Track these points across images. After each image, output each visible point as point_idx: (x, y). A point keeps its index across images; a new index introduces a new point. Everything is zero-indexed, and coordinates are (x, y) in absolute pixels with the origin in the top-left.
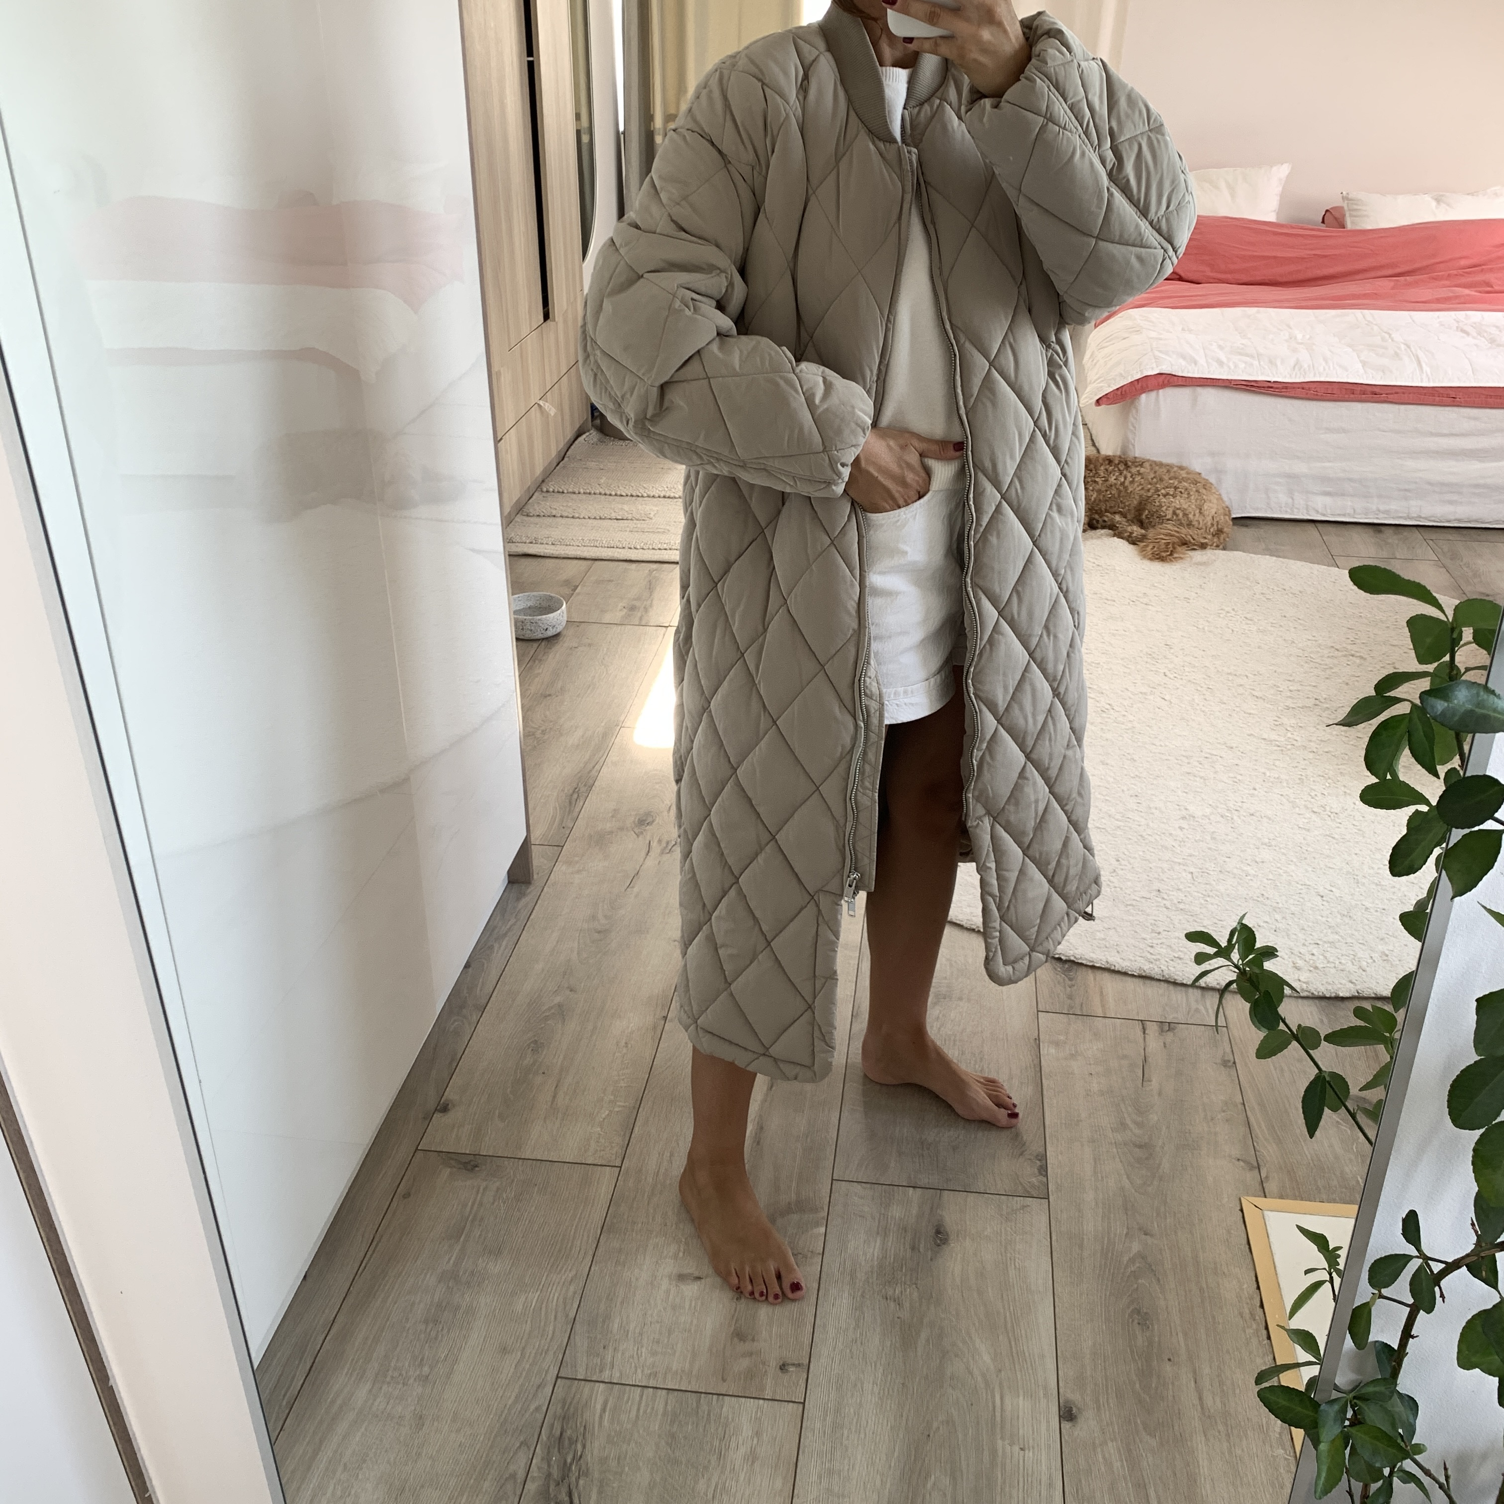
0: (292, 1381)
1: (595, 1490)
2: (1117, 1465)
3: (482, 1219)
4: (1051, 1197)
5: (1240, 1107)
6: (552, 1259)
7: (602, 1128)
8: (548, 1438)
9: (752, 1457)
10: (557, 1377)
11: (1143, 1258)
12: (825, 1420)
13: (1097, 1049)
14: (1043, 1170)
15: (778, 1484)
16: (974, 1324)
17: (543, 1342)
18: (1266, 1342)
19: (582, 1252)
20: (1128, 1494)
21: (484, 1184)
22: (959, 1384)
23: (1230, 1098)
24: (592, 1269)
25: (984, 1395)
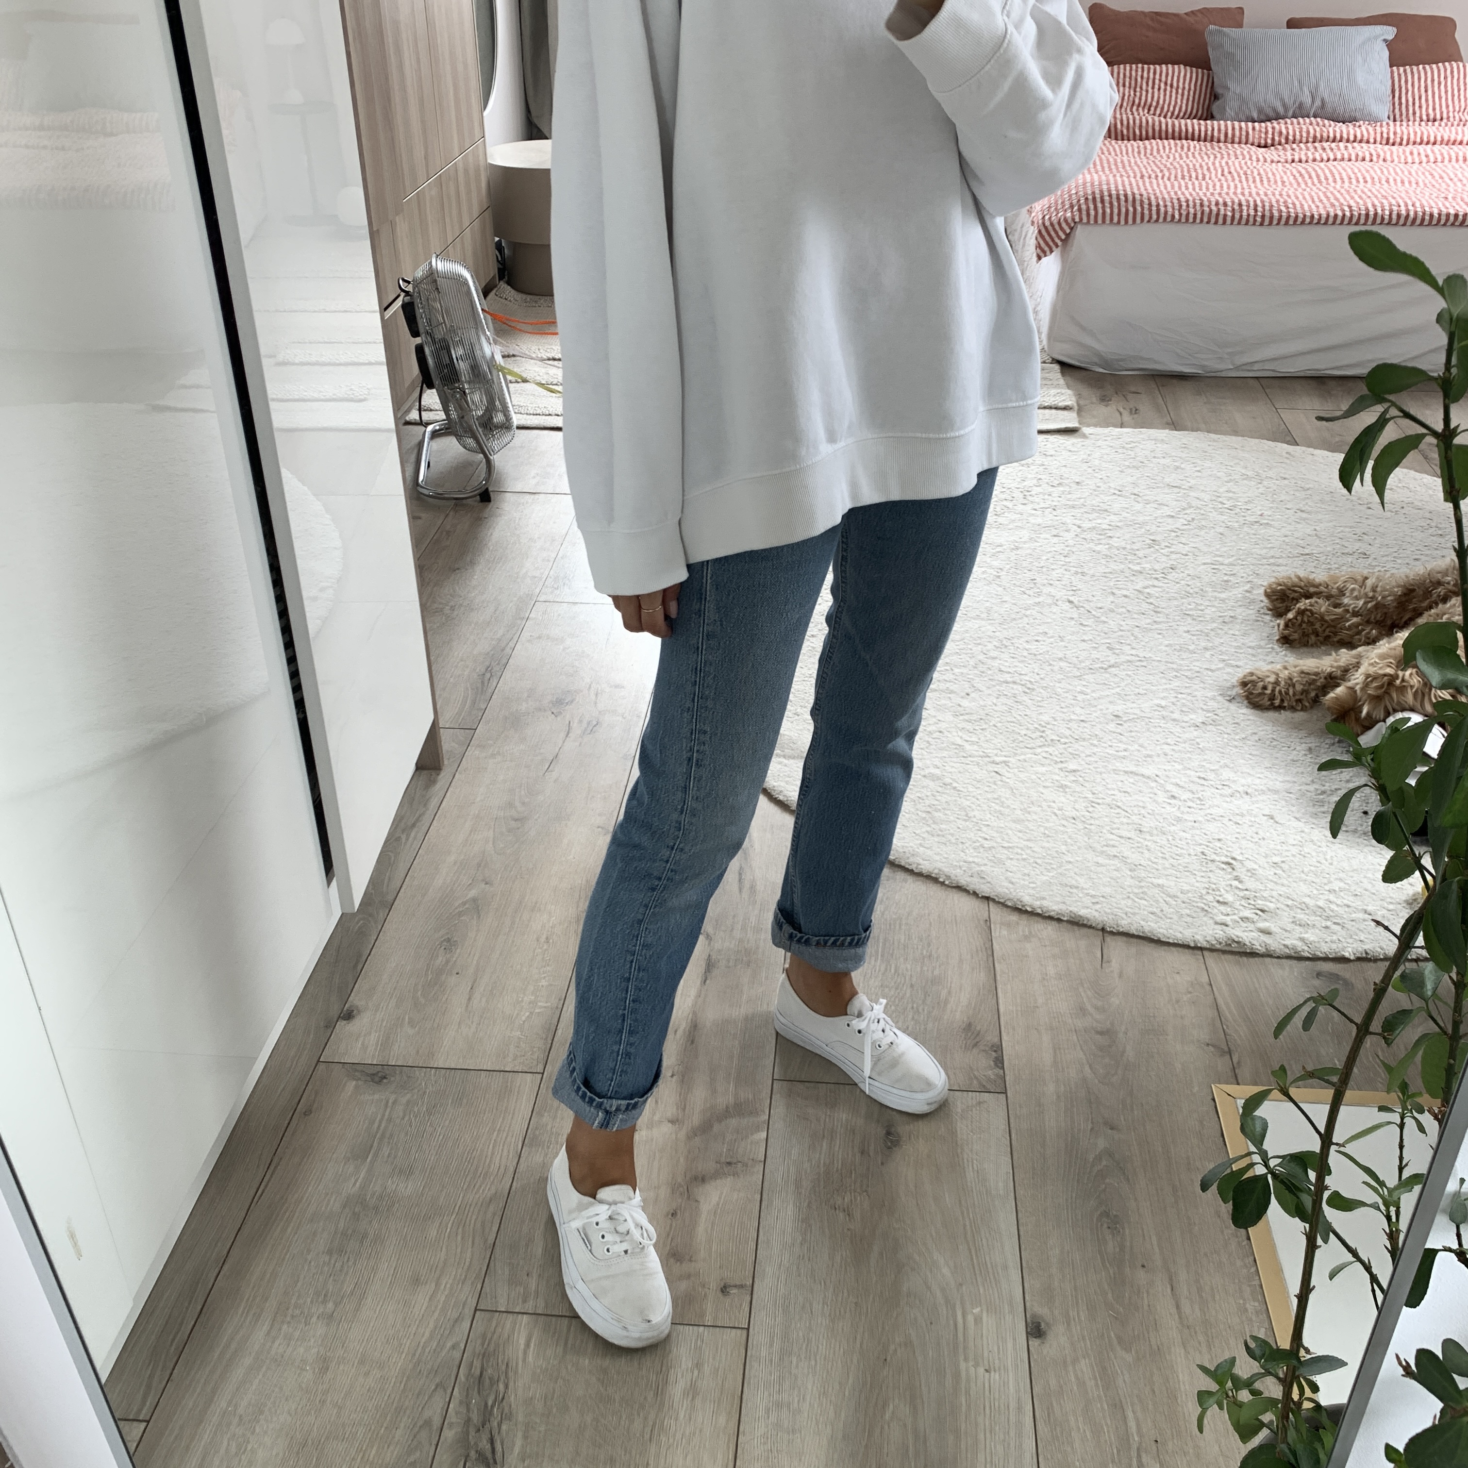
0: (181, 1324)
1: (520, 1434)
2: (1090, 1384)
3: (391, 1135)
4: (1009, 1092)
5: (1208, 988)
6: (468, 1179)
7: (521, 1032)
8: (467, 1380)
9: (693, 1391)
10: (476, 1310)
11: (1110, 1156)
12: (771, 1345)
13: (1053, 930)
14: (999, 1062)
15: (722, 1420)
16: (931, 1235)
17: (460, 1271)
18: (1246, 1242)
19: (502, 1169)
20: (1104, 1416)
21: (392, 1098)
22: (917, 1302)
23: (1196, 979)
24: (513, 1188)
25: (945, 1312)
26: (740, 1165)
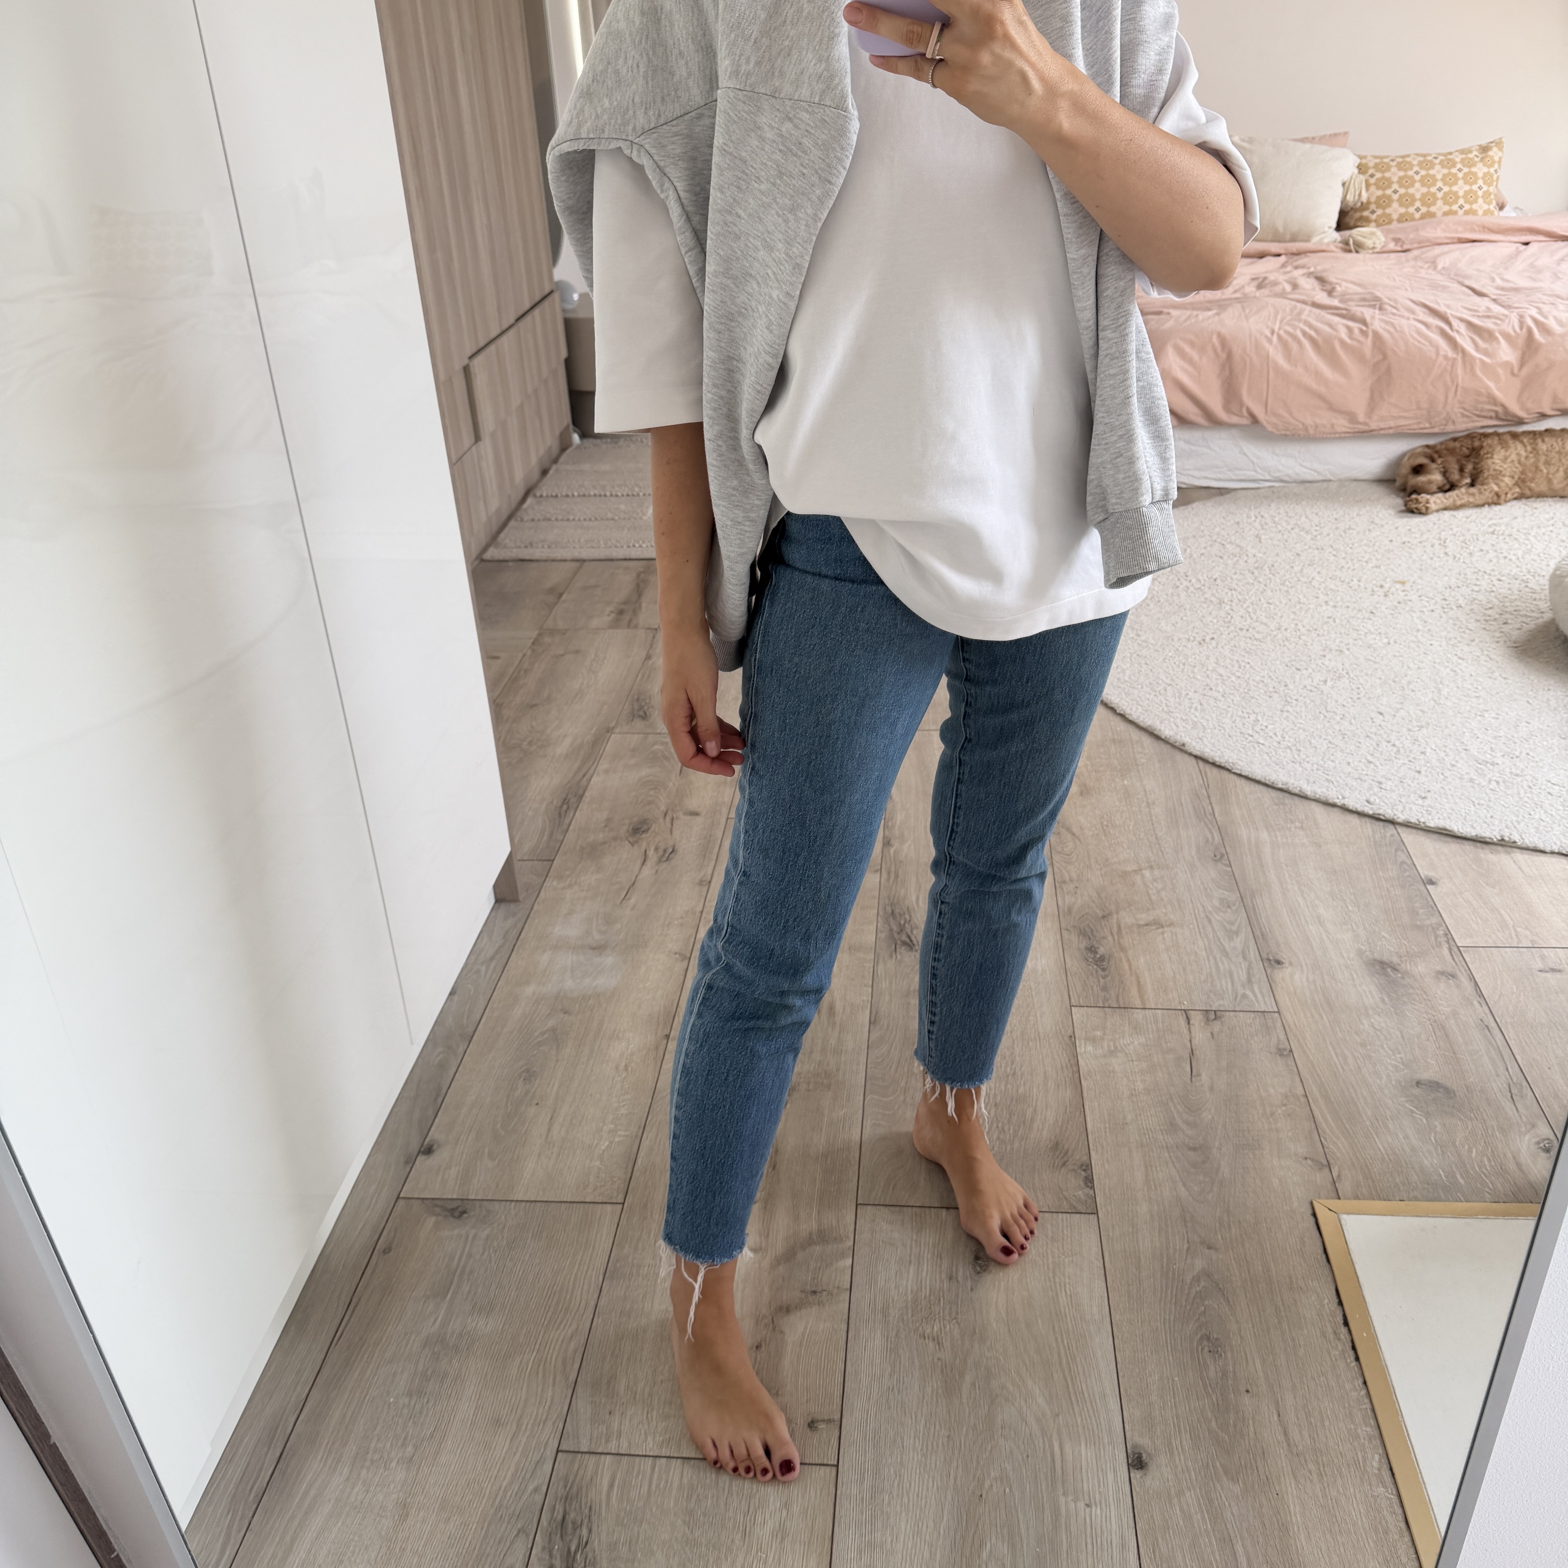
2: (1197, 1517)
3: (471, 1272)
4: (1100, 1212)
5: (1303, 1100)
6: (549, 1314)
7: (601, 1161)
8: (550, 1523)
9: (781, 1533)
10: (558, 1451)
11: (1208, 1276)
12: (862, 1483)
13: (1139, 1044)
14: (1089, 1181)
15: (813, 1563)
16: (1024, 1363)
17: (541, 1410)
18: (1354, 1364)
19: (583, 1303)
20: (1213, 1553)
21: (473, 1232)
22: (1012, 1434)
23: (1290, 1091)
24: (594, 1323)
25: (1041, 1445)
26: (825, 1294)
